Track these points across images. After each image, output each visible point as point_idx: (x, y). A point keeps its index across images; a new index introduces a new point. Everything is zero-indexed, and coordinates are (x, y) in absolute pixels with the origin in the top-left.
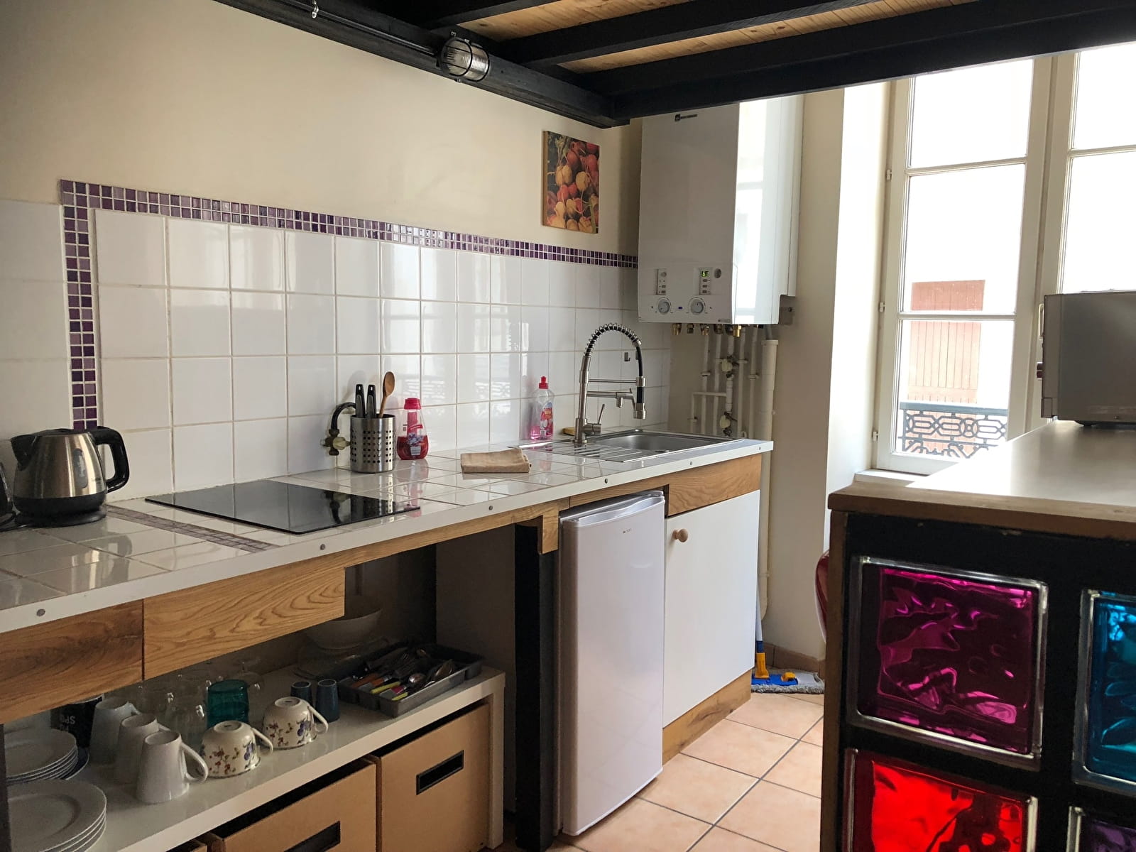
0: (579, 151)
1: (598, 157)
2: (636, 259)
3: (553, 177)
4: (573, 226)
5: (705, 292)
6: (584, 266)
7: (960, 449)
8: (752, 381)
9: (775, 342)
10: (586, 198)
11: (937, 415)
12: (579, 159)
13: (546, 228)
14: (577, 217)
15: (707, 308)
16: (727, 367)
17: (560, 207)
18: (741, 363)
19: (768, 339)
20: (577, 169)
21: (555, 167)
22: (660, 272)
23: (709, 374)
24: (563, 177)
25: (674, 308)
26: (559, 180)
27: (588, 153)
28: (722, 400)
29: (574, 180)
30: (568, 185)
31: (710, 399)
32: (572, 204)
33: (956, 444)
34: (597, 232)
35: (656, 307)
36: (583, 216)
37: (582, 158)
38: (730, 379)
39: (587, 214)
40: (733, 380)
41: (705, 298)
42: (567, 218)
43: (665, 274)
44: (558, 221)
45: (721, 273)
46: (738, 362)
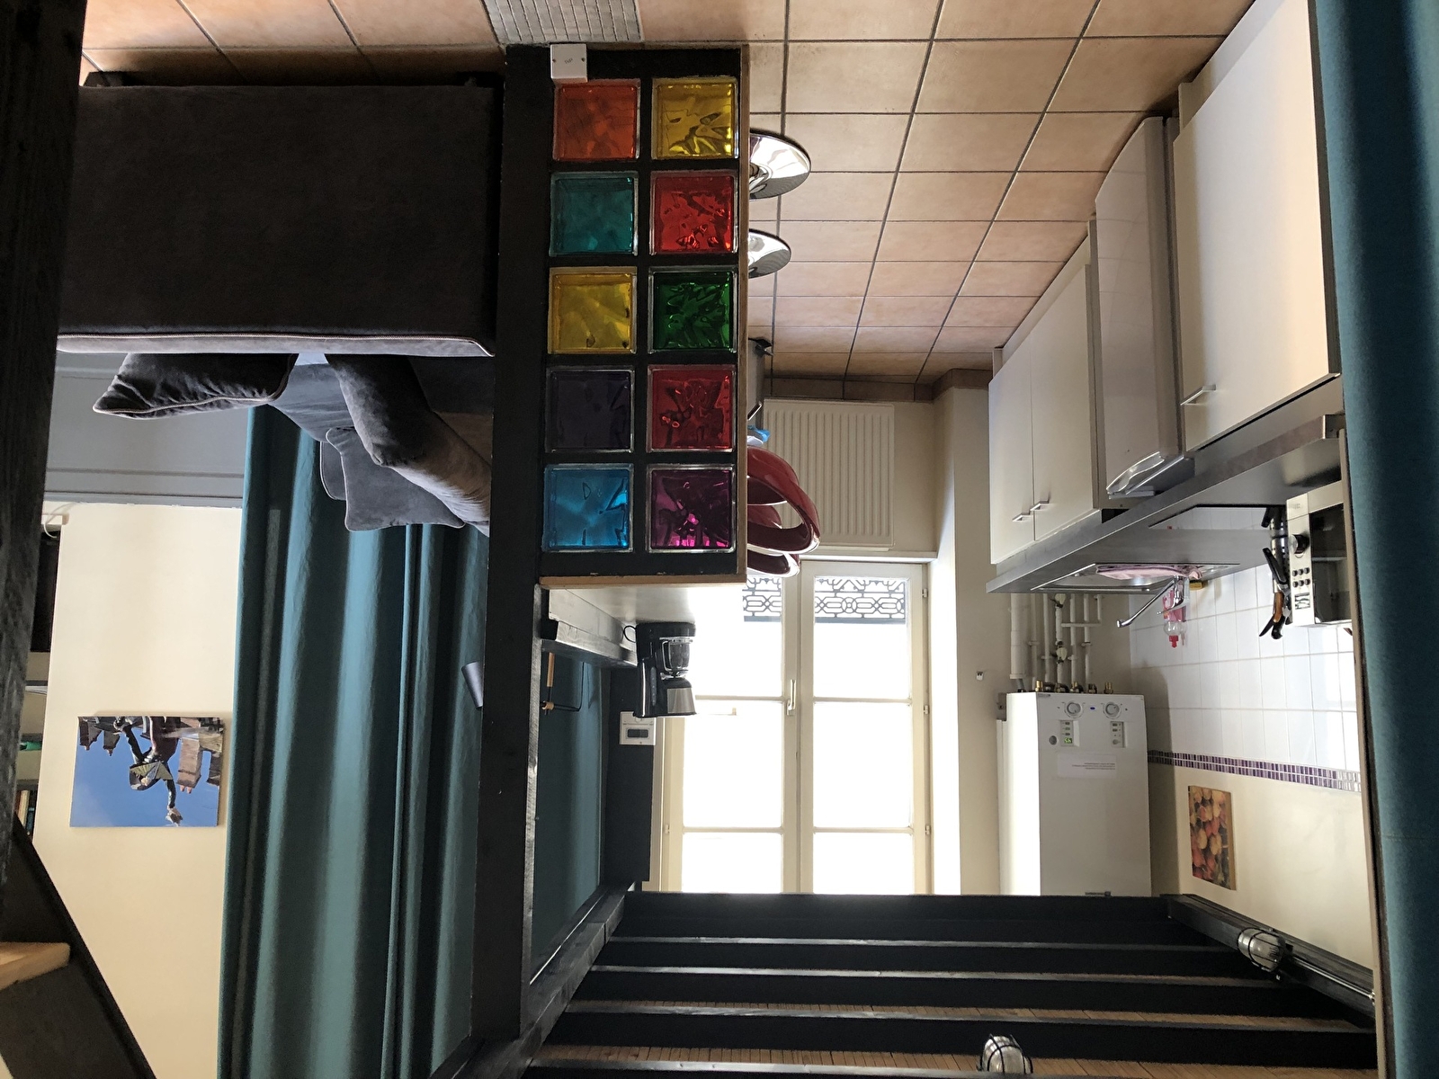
0: (1206, 870)
1: (1193, 865)
2: (1150, 760)
3: (1224, 842)
4: (1206, 792)
5: (1068, 723)
6: (1198, 753)
7: (855, 587)
8: (1035, 638)
9: (1013, 676)
10: (1198, 821)
11: (877, 615)
12: (1206, 862)
13: (1227, 790)
14: (1204, 802)
15: (1063, 708)
16: (1061, 653)
17: (1217, 812)
18: (1047, 657)
19: (1021, 680)
20: (1207, 851)
21: (1223, 852)
22: (1120, 744)
23: (1083, 645)
24: (1216, 843)
25: (1100, 709)
26: (1219, 838)
27: (1200, 868)
28: (1066, 619)
29: (1209, 840)
30: (1212, 834)
31: (1080, 619)
32: (1208, 817)
33: (860, 591)
34: (1189, 787)
35: (1122, 709)
36: (1202, 801)
37: (1204, 862)
38: (1059, 640)
39: (1197, 805)
40: (1056, 640)
41: (1066, 717)
42: (1211, 801)
43: (1115, 742)
44: (1217, 797)
45: (1051, 741)
46: (1051, 657)
